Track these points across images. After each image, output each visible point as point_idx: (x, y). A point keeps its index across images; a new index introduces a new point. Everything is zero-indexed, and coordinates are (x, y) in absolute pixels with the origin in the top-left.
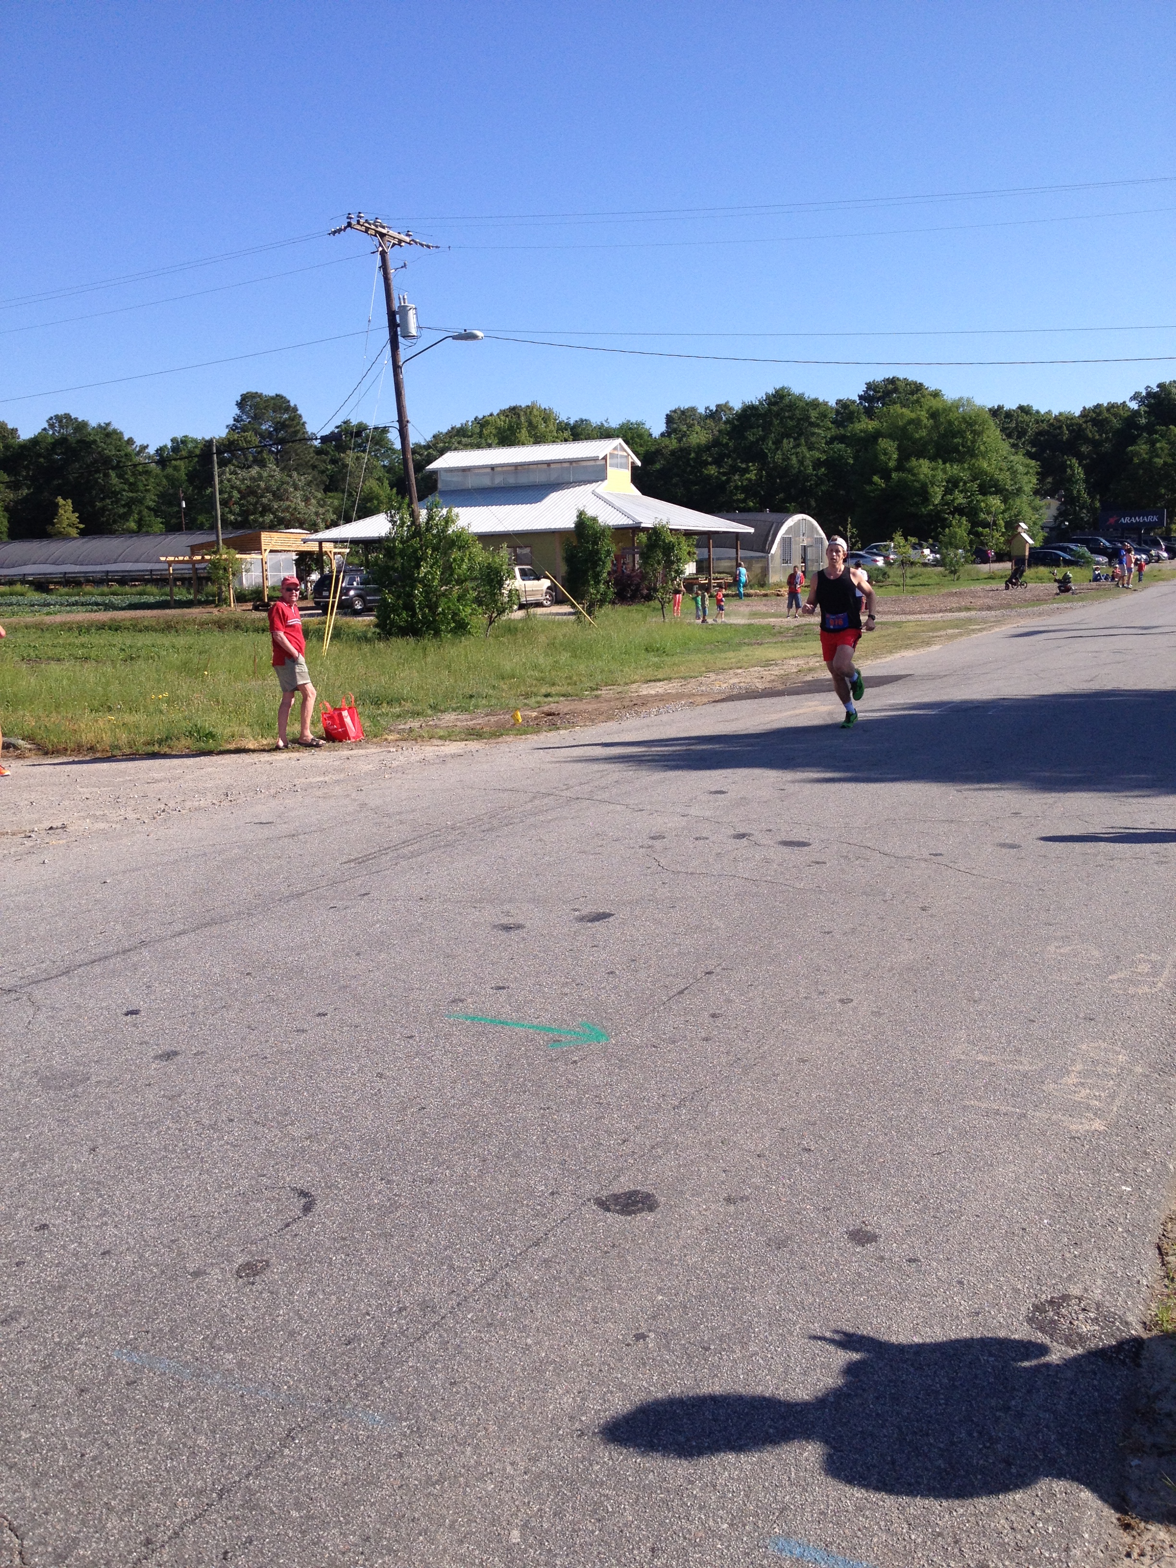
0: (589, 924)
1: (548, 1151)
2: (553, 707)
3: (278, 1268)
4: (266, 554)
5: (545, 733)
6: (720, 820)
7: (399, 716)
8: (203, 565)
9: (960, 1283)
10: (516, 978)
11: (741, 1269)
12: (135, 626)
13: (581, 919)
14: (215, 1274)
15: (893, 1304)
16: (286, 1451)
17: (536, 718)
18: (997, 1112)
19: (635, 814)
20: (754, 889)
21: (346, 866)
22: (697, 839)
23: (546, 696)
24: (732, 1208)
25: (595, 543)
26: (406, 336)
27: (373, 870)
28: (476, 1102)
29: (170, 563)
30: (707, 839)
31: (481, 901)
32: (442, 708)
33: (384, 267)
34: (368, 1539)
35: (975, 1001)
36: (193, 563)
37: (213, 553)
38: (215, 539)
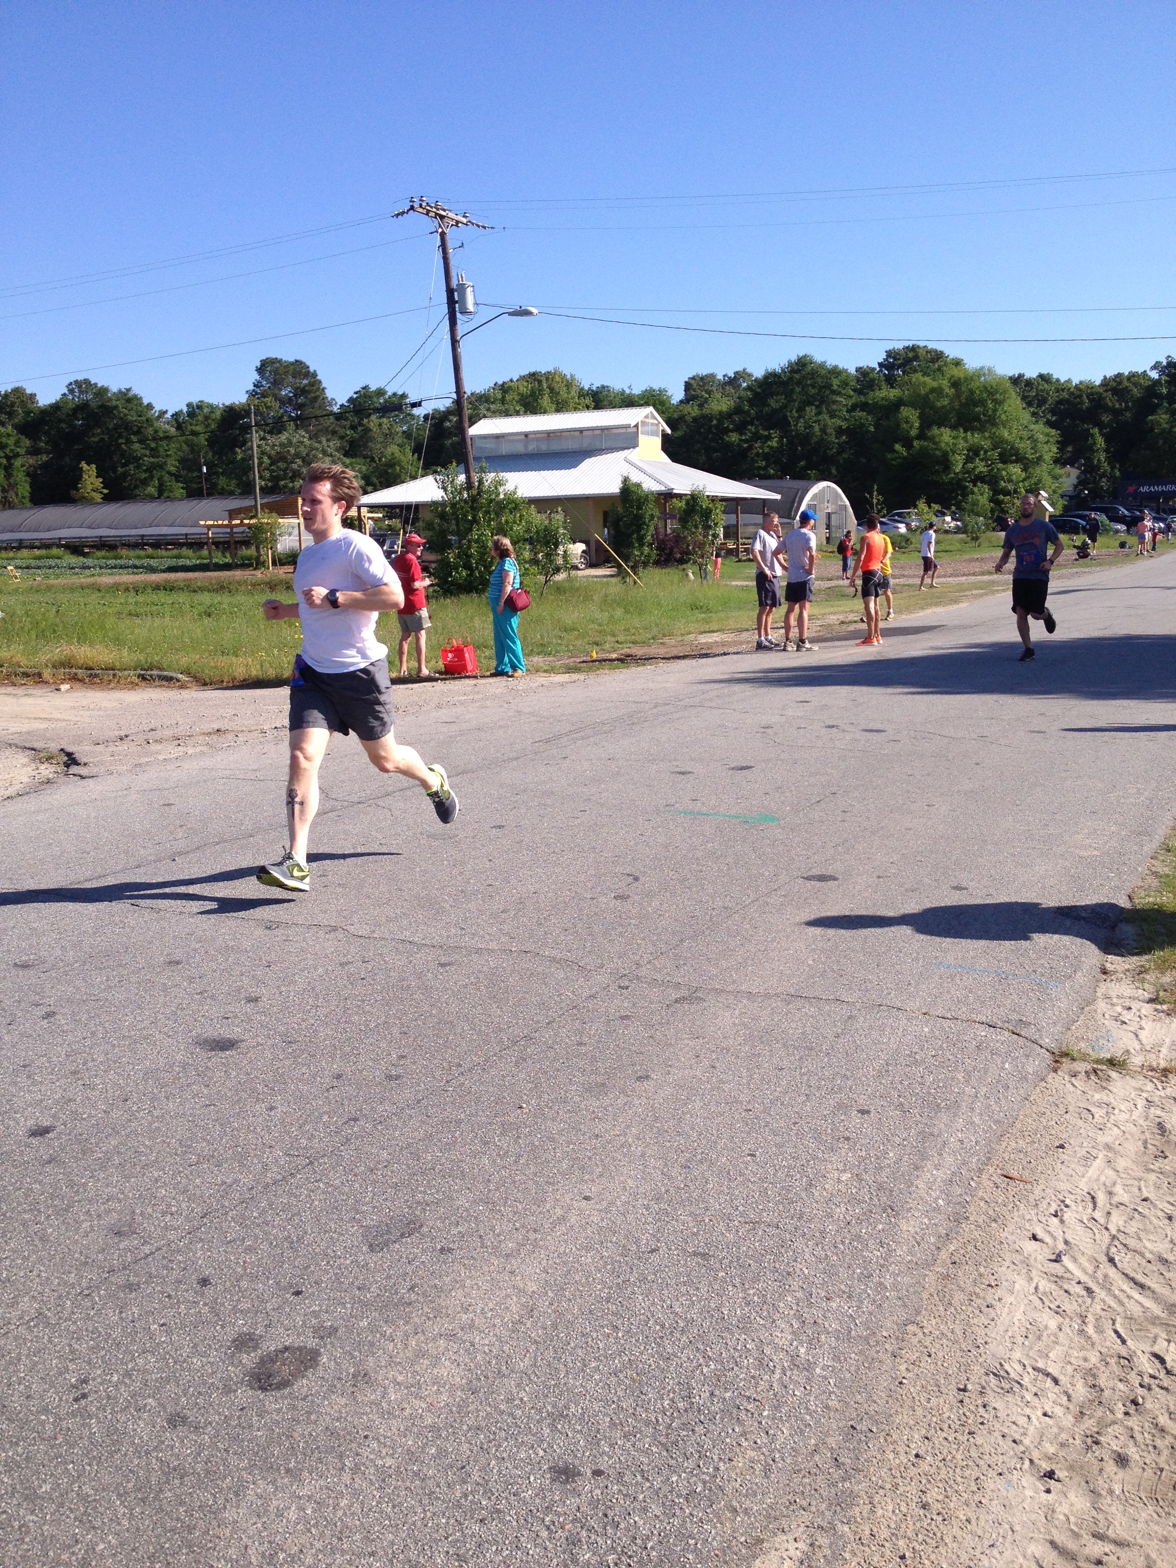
0: (739, 771)
1: (764, 861)
2: (628, 651)
3: (636, 897)
5: (634, 668)
6: (811, 718)
10: (702, 796)
11: (893, 897)
12: (188, 586)
13: (732, 769)
14: (603, 900)
16: (684, 944)
17: (617, 659)
21: (536, 744)
22: (797, 728)
23: (617, 643)
24: (882, 880)
25: (639, 508)
26: (464, 312)
30: (806, 728)
33: (443, 246)
36: (231, 527)
37: (251, 518)
38: (253, 503)
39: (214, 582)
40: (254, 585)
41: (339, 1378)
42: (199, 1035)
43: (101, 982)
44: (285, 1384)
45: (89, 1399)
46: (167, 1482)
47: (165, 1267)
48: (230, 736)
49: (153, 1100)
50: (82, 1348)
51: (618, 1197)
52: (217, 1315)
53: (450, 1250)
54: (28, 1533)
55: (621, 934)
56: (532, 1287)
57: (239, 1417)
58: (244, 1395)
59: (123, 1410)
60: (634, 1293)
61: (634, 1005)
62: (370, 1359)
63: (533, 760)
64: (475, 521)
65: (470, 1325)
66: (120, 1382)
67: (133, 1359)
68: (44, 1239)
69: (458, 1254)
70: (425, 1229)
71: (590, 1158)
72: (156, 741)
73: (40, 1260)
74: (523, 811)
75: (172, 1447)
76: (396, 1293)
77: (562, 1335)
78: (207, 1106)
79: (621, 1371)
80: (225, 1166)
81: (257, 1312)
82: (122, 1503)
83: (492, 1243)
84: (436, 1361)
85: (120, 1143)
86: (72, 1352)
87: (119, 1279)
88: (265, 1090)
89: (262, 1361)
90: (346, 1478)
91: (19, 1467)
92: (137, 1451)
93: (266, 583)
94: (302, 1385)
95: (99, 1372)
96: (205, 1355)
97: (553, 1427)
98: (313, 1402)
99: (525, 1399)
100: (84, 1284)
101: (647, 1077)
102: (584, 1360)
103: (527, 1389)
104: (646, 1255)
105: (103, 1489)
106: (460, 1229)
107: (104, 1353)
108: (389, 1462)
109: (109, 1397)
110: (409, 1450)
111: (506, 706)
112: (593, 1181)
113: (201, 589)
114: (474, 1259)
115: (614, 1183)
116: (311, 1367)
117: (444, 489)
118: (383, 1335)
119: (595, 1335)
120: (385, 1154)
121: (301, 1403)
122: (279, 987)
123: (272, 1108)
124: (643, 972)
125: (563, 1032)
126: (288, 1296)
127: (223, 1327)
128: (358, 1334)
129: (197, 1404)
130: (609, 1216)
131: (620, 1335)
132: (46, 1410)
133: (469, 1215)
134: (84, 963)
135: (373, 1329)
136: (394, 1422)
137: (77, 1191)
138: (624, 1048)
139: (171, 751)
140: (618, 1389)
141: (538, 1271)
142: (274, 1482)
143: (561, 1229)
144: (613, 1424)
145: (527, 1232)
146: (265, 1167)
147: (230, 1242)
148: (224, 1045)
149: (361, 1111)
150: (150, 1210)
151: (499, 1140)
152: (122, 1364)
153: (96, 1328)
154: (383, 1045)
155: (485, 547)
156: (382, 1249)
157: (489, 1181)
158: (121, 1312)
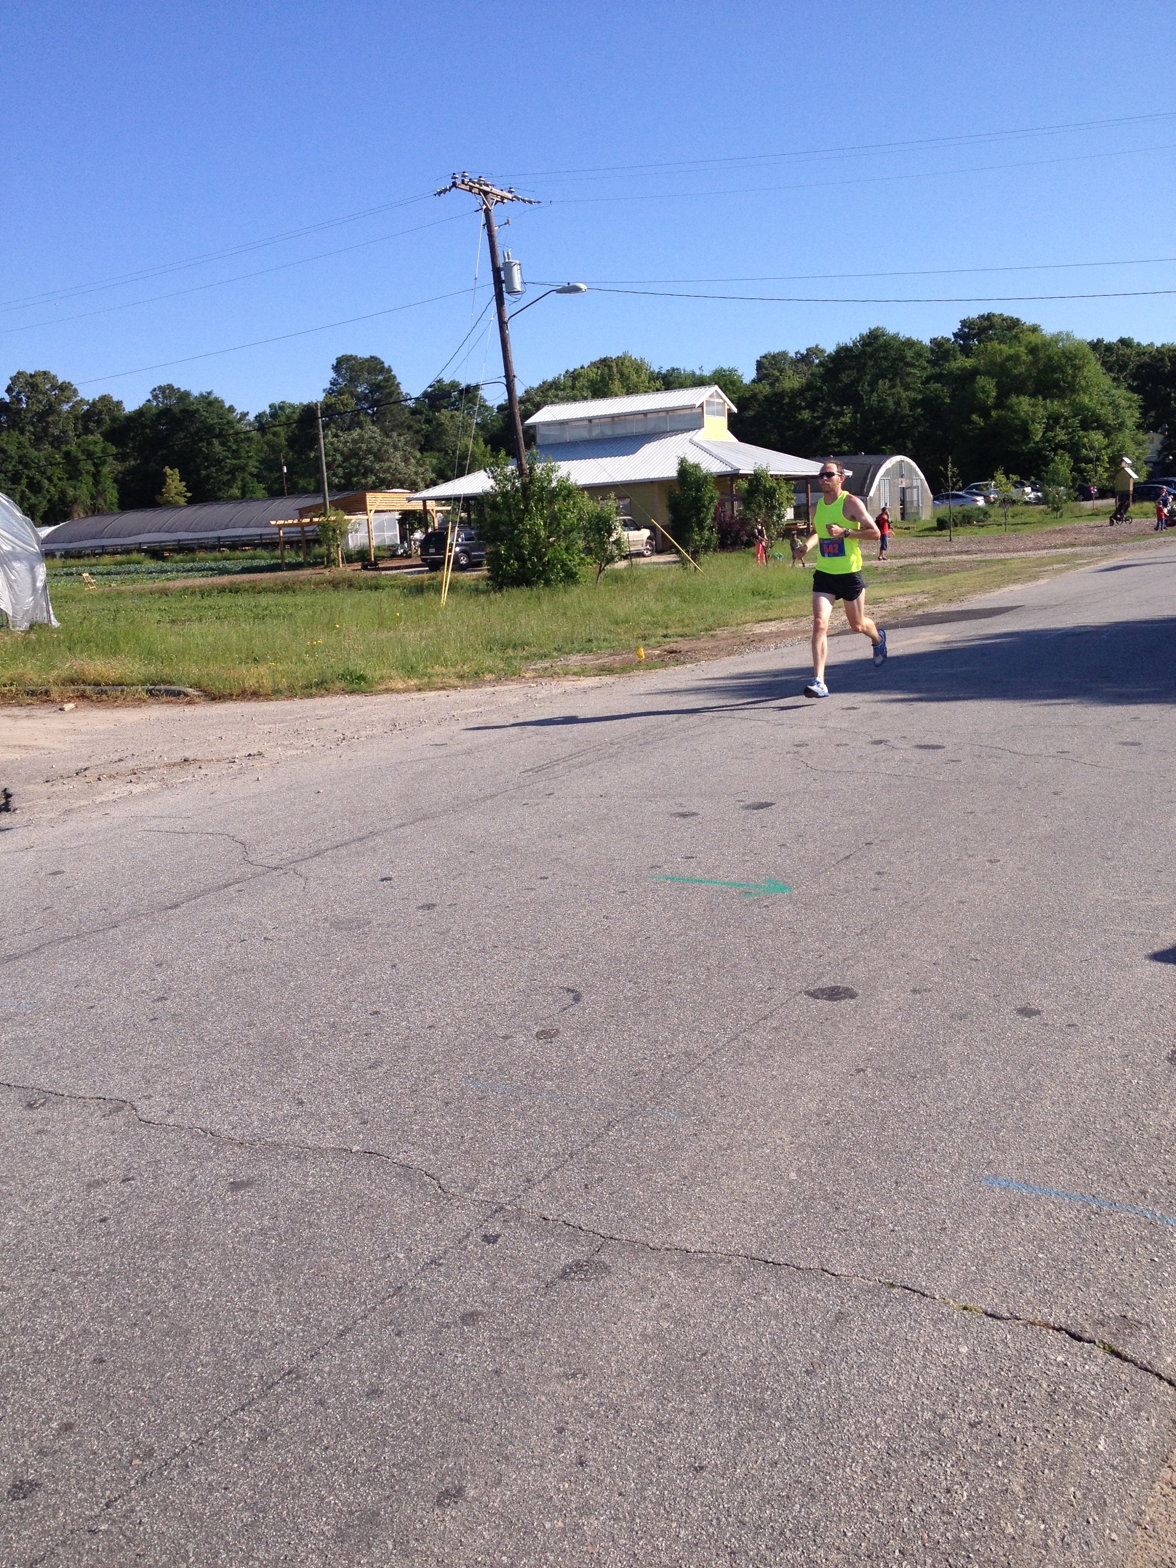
0: (755, 811)
1: (759, 963)
2: (674, 646)
3: (567, 1035)
4: (371, 515)
5: (673, 668)
6: (857, 730)
7: (527, 658)
8: (311, 528)
9: (1112, 1038)
10: (701, 850)
11: (932, 1031)
13: (748, 807)
14: (520, 1039)
15: (1058, 1051)
16: (611, 1133)
17: (659, 656)
18: (1133, 934)
19: (777, 728)
20: (898, 783)
21: (525, 775)
22: (838, 745)
23: (665, 636)
24: (918, 996)
25: (698, 490)
26: (512, 291)
27: (551, 776)
28: (692, 933)
29: (280, 527)
30: (847, 745)
31: (655, 796)
32: (567, 650)
33: (488, 224)
34: (686, 1177)
35: (1109, 859)
36: (301, 525)
37: (320, 516)
38: (319, 501)
40: (320, 584)
55: (523, 1113)
61: (494, 1283)
63: (512, 798)
64: (527, 510)
93: (334, 582)
113: (266, 590)
117: (495, 480)
124: (532, 1199)
125: (356, 1359)
139: (118, 789)
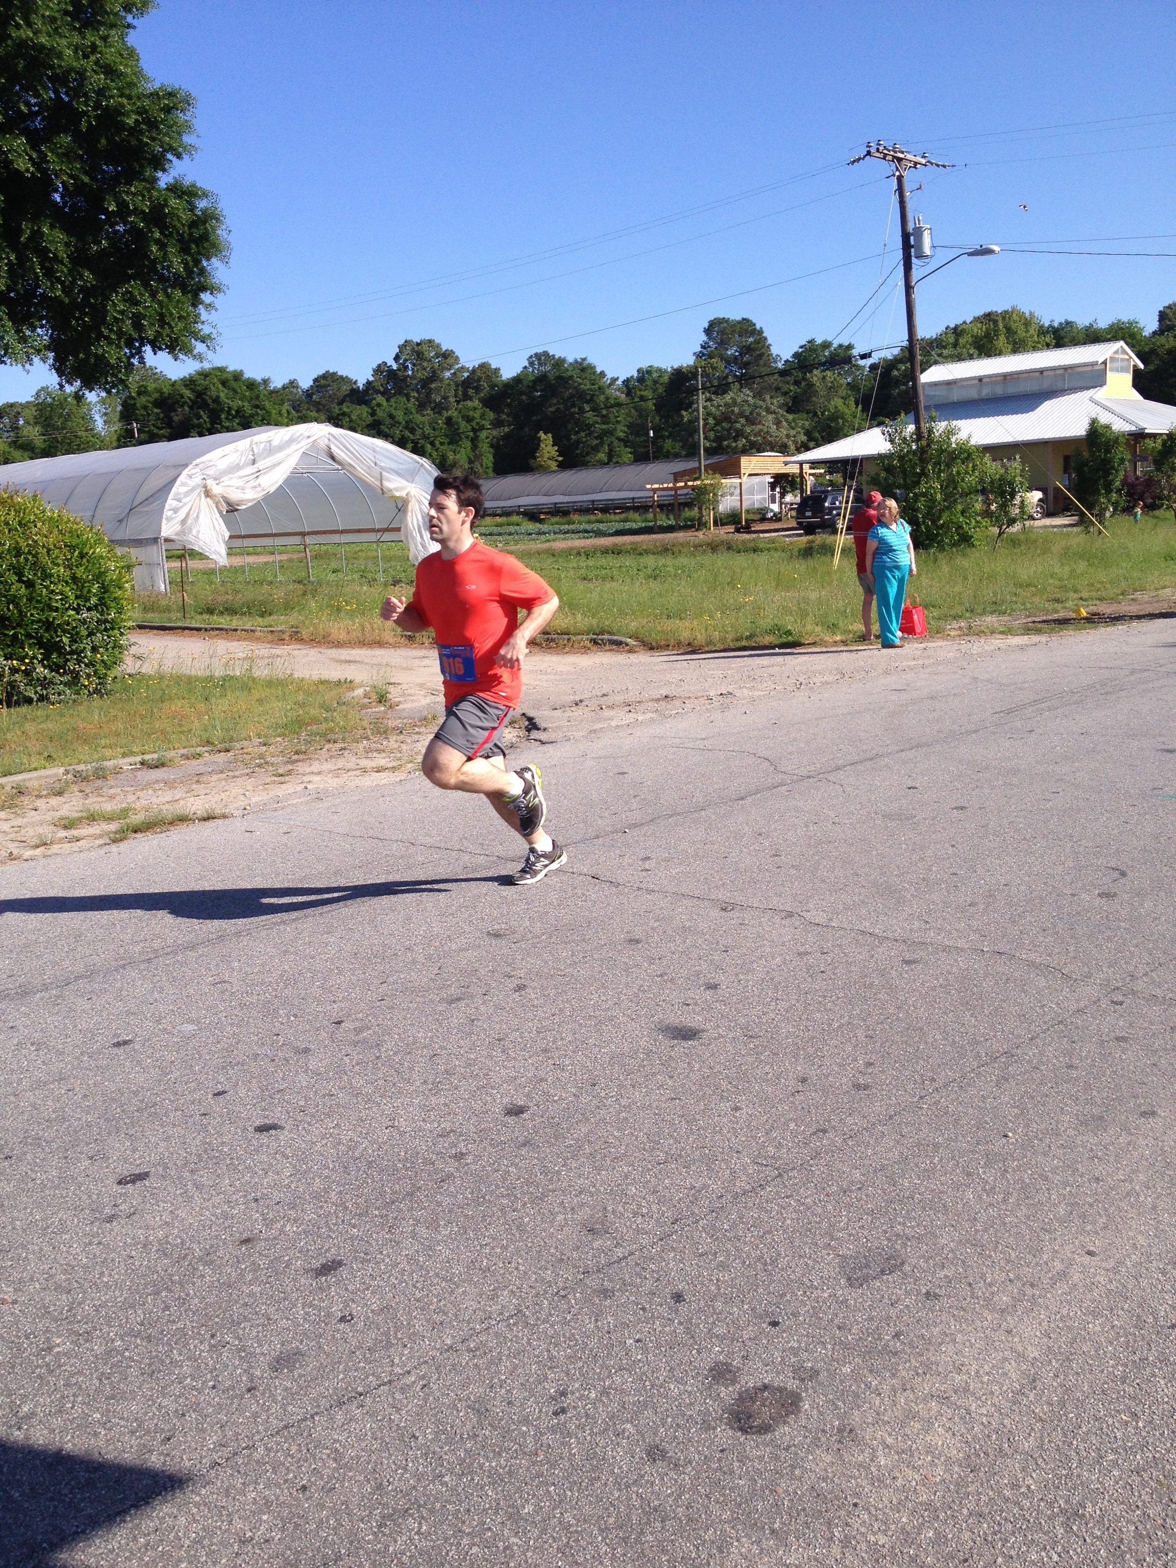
2: (1094, 609)
3: (1124, 897)
4: (745, 478)
8: (685, 491)
12: (635, 550)
14: (1086, 897)
25: (1108, 451)
27: (1024, 717)
29: (654, 491)
31: (1136, 735)
33: (900, 190)
36: (676, 489)
37: (695, 480)
38: (696, 465)
39: (658, 544)
40: (696, 547)
41: (823, 1431)
42: (661, 1021)
43: (566, 957)
44: (765, 1429)
45: (569, 1415)
46: (648, 1523)
47: (638, 1275)
48: (677, 703)
49: (621, 1086)
50: (560, 1354)
51: (1128, 1256)
52: (693, 1337)
53: (937, 1296)
54: (513, 1556)
55: (1109, 939)
56: (1033, 1353)
57: (720, 1460)
58: (724, 1434)
59: (602, 1433)
60: (1154, 1376)
61: (1131, 1024)
62: (856, 1412)
63: (994, 733)
64: (923, 473)
65: (964, 1388)
66: (598, 1400)
67: (610, 1376)
68: (521, 1228)
69: (946, 1302)
70: (907, 1268)
71: (1091, 1205)
72: (608, 707)
73: (518, 1250)
74: (986, 791)
75: (652, 1483)
76: (880, 1339)
77: (1071, 1415)
78: (672, 1099)
79: (1145, 1470)
80: (693, 1168)
81: (732, 1341)
82: (604, 1539)
83: (984, 1294)
84: (928, 1427)
85: (590, 1131)
86: (551, 1358)
87: (593, 1282)
88: (729, 1087)
89: (741, 1399)
90: (836, 1550)
91: (502, 1480)
92: (616, 1483)
93: (708, 545)
94: (783, 1432)
95: (577, 1385)
96: (681, 1381)
97: (1068, 1529)
98: (797, 1454)
99: (1033, 1487)
100: (561, 1285)
101: (1153, 1113)
102: (1099, 1450)
103: (1034, 1475)
104: (1166, 1331)
105: (585, 1520)
106: (945, 1272)
107: (580, 1364)
108: (882, 1540)
109: (587, 1416)
110: (903, 1529)
111: (960, 672)
112: (1096, 1233)
113: (647, 552)
114: (964, 1310)
115: (1122, 1238)
116: (792, 1413)
117: (892, 441)
118: (868, 1386)
119: (1110, 1421)
120: (857, 1174)
121: (783, 1454)
122: (737, 975)
123: (737, 1109)
124: (1139, 985)
125: (1049, 1051)
126: (764, 1325)
127: (699, 1352)
128: (842, 1382)
129: (676, 1437)
130: (1118, 1277)
131: (1140, 1424)
132: (526, 1421)
133: (955, 1257)
134: (551, 937)
135: (856, 1376)
136: (885, 1491)
137: (551, 1180)
138: (1122, 1076)
139: (621, 717)
140: (1143, 1493)
141: (1038, 1333)
142: (758, 1542)
143: (1062, 1288)
144: (1138, 1536)
145: (1023, 1285)
146: (733, 1172)
147: (701, 1255)
148: (687, 1034)
149: (829, 1121)
150: (620, 1208)
151: (984, 1172)
152: (599, 1380)
153: (573, 1335)
154: (849, 1048)
155: (933, 500)
156: (862, 1285)
157: (975, 1219)
158: (597, 1321)
